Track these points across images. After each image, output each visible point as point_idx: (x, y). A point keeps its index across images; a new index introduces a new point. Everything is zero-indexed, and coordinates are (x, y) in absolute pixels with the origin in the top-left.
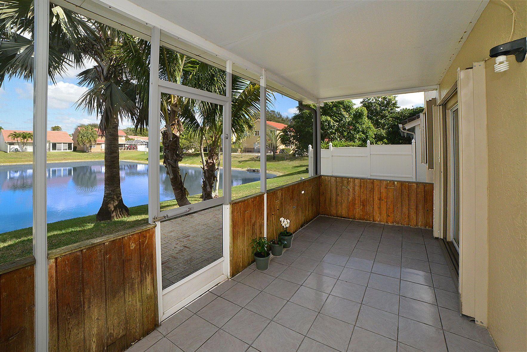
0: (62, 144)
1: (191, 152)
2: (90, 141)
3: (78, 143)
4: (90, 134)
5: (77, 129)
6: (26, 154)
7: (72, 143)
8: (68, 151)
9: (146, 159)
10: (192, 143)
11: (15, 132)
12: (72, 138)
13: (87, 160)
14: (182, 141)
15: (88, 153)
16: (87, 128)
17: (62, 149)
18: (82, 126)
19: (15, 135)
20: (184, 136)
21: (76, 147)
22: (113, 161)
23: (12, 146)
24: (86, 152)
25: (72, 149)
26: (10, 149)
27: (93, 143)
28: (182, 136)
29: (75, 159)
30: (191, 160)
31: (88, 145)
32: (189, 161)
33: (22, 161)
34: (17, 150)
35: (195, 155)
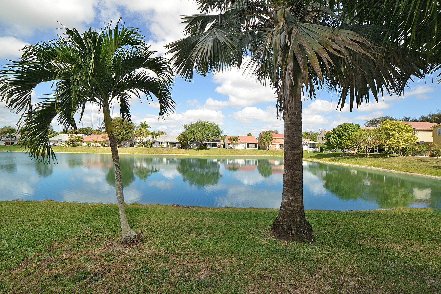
0: (252, 144)
1: (354, 153)
2: (268, 142)
3: (261, 143)
4: (268, 137)
5: (260, 135)
6: (235, 150)
7: (257, 144)
8: (255, 149)
9: (309, 157)
10: (356, 143)
11: (230, 137)
12: (257, 140)
13: (266, 156)
14: (345, 142)
15: (266, 151)
16: (266, 133)
17: (252, 148)
18: (263, 132)
19: (230, 139)
20: (347, 137)
21: (260, 146)
22: (296, 160)
23: (229, 145)
24: (265, 150)
25: (258, 148)
26: (229, 147)
27: (270, 144)
28: (345, 137)
29: (259, 154)
30: (355, 161)
31: (267, 145)
32: (353, 162)
33: (233, 154)
34: (231, 148)
35: (360, 156)
